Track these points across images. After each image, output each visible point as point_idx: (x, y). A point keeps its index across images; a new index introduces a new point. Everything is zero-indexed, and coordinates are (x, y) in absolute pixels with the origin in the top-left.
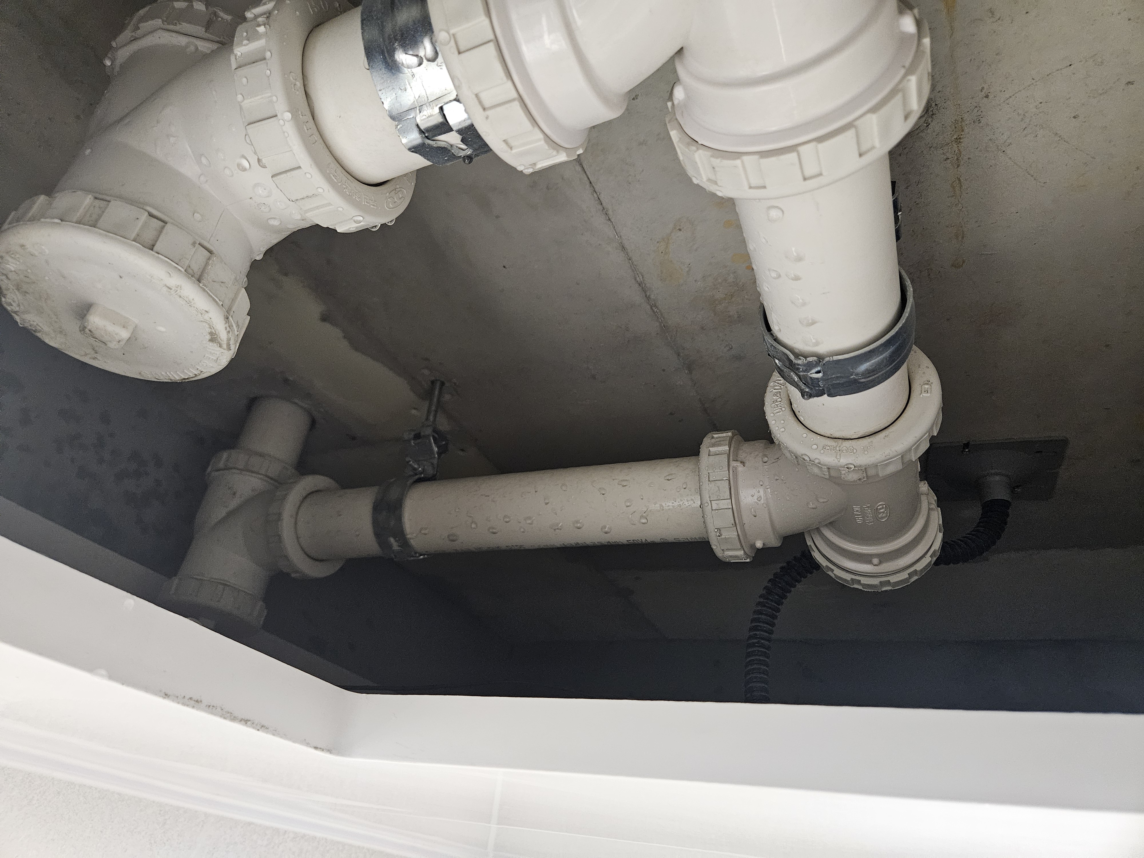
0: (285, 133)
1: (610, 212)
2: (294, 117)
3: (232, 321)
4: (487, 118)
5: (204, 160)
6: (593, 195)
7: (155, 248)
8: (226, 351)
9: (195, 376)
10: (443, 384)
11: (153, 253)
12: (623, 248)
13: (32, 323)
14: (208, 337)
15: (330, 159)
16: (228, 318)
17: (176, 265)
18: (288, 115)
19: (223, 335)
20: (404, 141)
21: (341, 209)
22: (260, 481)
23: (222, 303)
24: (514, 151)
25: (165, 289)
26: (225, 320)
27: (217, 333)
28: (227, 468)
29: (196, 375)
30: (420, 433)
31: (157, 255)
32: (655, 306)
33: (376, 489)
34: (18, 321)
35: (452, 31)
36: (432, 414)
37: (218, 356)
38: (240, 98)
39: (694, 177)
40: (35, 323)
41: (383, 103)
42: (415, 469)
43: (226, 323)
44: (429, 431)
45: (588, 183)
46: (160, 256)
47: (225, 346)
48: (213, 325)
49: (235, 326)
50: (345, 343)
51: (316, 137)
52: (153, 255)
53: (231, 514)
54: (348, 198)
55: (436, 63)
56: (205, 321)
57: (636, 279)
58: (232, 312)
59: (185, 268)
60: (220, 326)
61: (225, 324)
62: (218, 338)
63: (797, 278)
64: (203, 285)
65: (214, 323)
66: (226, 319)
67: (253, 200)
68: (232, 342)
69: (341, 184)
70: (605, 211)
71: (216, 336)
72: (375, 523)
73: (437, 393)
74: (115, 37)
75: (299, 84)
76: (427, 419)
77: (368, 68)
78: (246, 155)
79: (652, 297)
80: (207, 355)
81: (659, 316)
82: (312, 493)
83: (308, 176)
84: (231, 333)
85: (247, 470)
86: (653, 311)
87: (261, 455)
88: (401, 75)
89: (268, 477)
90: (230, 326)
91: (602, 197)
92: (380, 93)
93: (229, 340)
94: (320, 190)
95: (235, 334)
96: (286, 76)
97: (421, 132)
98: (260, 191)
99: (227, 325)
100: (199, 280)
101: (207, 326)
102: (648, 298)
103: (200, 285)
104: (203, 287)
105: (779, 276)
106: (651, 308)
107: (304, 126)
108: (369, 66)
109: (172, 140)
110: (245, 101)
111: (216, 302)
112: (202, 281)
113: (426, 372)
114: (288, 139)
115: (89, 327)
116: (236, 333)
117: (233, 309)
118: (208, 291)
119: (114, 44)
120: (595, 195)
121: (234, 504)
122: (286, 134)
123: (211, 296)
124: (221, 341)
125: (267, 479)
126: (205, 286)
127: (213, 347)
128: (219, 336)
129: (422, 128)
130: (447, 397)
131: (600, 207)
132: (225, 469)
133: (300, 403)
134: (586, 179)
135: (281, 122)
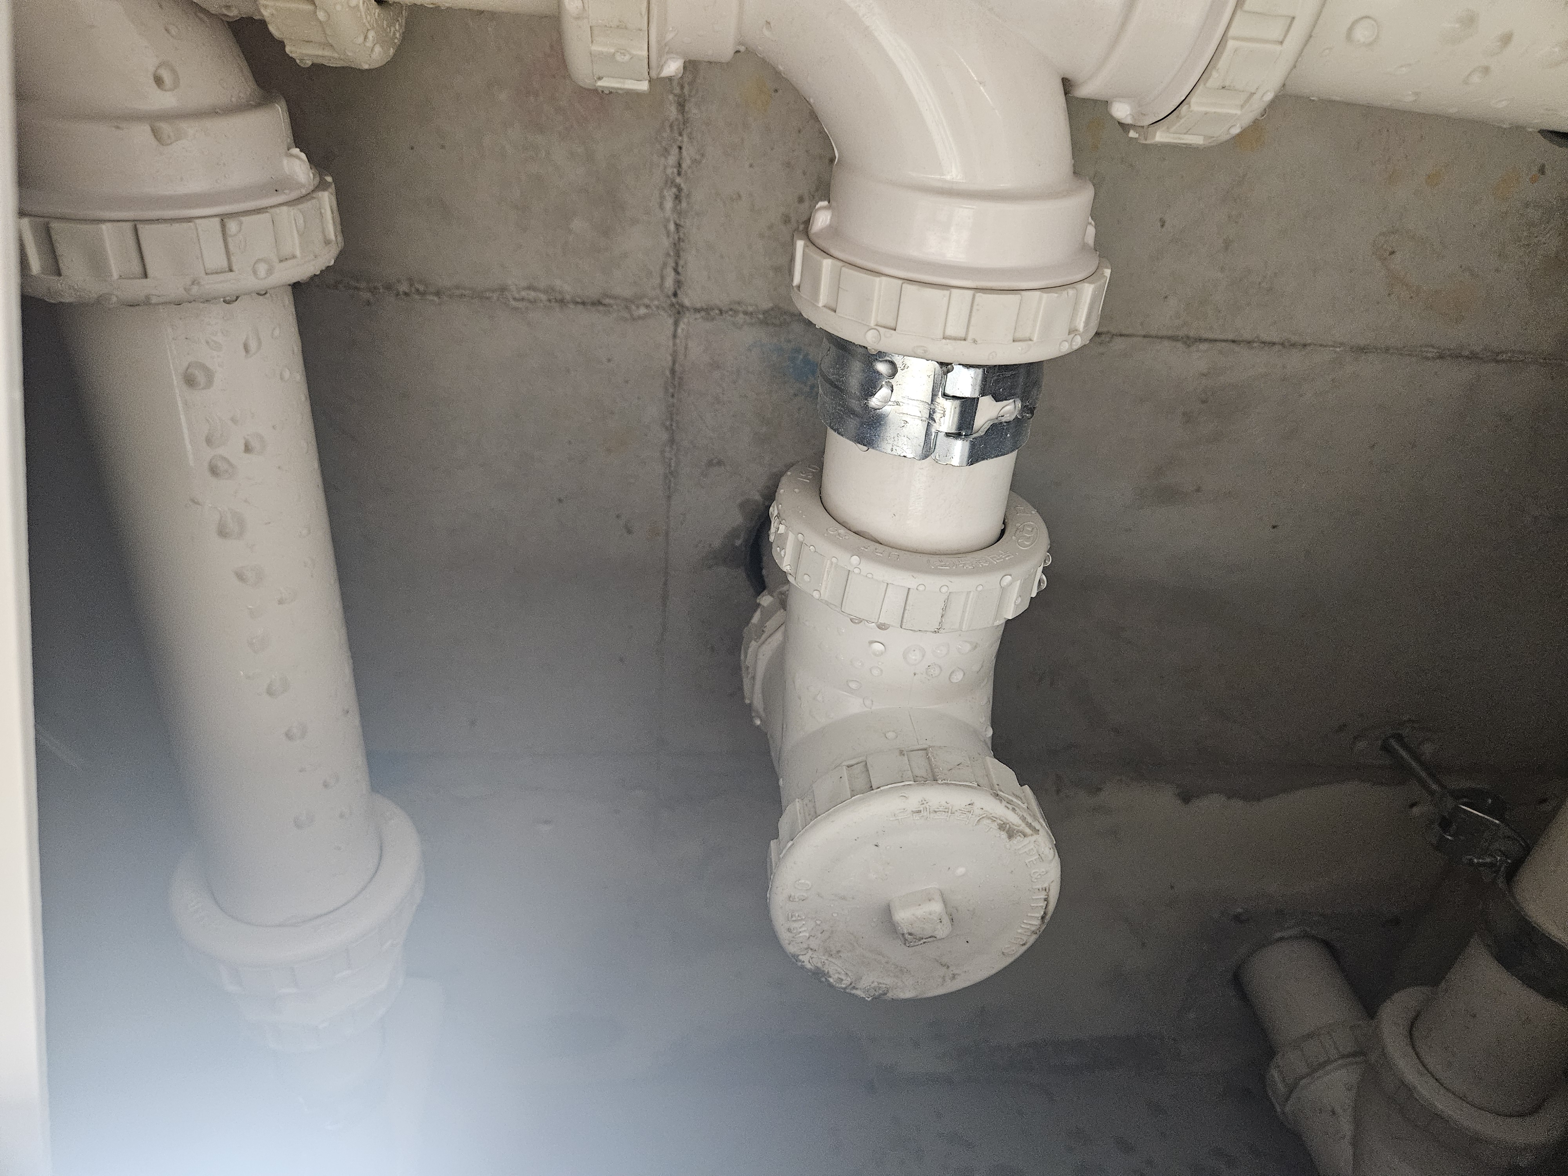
0: (868, 575)
1: (1294, 338)
2: (860, 555)
3: (1007, 796)
4: (975, 341)
5: (853, 685)
6: (1252, 348)
7: (873, 787)
8: (1035, 837)
9: (1046, 902)
10: (1399, 738)
11: (875, 791)
12: (1362, 350)
13: (873, 985)
14: (1004, 835)
15: (925, 558)
16: (998, 795)
17: (902, 784)
18: (855, 559)
19: (1013, 818)
20: (956, 461)
21: (980, 588)
22: (1344, 1071)
23: (976, 783)
24: (1035, 339)
25: (917, 817)
26: (997, 799)
27: (1005, 821)
28: (1292, 1089)
29: (1046, 900)
30: (1444, 818)
31: (879, 789)
32: (1498, 354)
33: (1475, 940)
34: (863, 995)
35: (872, 324)
36: (1430, 781)
37: (1035, 850)
38: (816, 594)
39: (1229, 129)
40: (876, 984)
41: (905, 457)
42: (1492, 865)
43: (1001, 801)
44: (1450, 803)
45: (1233, 346)
46: (882, 788)
47: (1028, 831)
48: (992, 814)
49: (1015, 800)
50: (1239, 804)
51: (895, 553)
52: (876, 793)
53: (1355, 1143)
54: (976, 571)
55: (899, 369)
56: (981, 817)
57: (1427, 359)
58: (997, 786)
59: (913, 780)
60: (999, 810)
61: (1001, 803)
62: (1012, 826)
63: (1506, 39)
64: (942, 781)
65: (991, 812)
66: (998, 797)
67: (918, 674)
68: (1030, 820)
69: (955, 566)
70: (1288, 345)
71: (1008, 826)
72: (1530, 982)
73: (1404, 754)
74: (743, 698)
75: (842, 531)
76: (1432, 793)
77: (867, 448)
78: (872, 639)
79: (1477, 349)
80: (1027, 861)
81: (1521, 357)
82: (1412, 1025)
83: (921, 588)
84: (1016, 809)
85: (1316, 1068)
86: (1503, 361)
87: (1310, 1036)
88: (890, 416)
89: (1348, 1056)
90: (1009, 802)
91: (1265, 337)
92: (894, 452)
93: (1023, 819)
94: (944, 589)
95: (1023, 808)
96: (826, 535)
97: (957, 435)
98: (914, 657)
99: (1004, 803)
100: (935, 780)
101: (989, 821)
102: (1473, 357)
103: (939, 782)
104: (943, 782)
105: (1486, 70)
106: (1497, 362)
107: (877, 554)
108: (866, 445)
109: (819, 698)
110: (822, 592)
111: (969, 786)
112: (938, 777)
113: (1361, 745)
114: (874, 577)
115: (905, 931)
116: (1025, 806)
117: (995, 782)
118: (953, 782)
119: (747, 701)
120: (1255, 345)
121: (1346, 1127)
122: (870, 576)
123: (959, 784)
124: (1018, 828)
125: (1348, 1060)
126: (945, 780)
127: (1018, 843)
128: (1010, 824)
129: (953, 431)
130: (1428, 749)
131: (1277, 348)
132: (1291, 1092)
133: (1285, 934)
134: (1223, 344)
135: (857, 571)
